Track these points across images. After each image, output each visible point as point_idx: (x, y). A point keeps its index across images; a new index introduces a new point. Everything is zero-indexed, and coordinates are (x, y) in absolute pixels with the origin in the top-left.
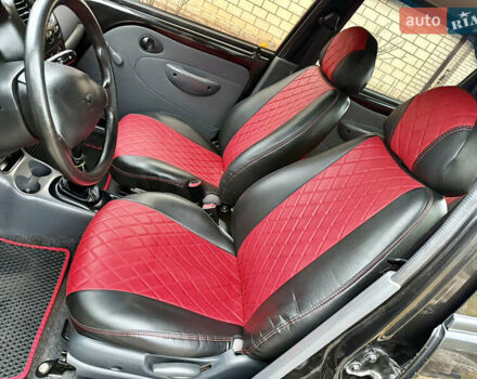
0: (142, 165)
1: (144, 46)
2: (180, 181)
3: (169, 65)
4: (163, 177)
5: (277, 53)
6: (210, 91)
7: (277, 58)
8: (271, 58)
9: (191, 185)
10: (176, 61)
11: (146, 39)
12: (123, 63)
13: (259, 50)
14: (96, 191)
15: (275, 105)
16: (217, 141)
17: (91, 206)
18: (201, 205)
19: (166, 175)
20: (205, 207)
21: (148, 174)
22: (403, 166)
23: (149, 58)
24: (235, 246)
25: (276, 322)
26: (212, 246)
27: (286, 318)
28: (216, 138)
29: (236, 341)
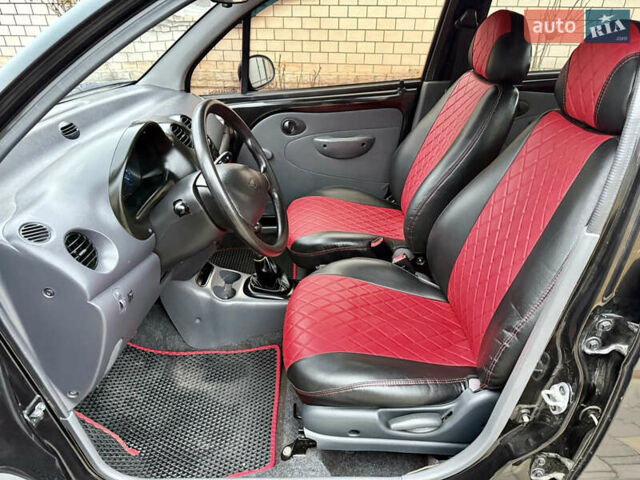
0: (319, 241)
1: (287, 131)
2: (361, 244)
3: (316, 139)
4: (343, 246)
5: (423, 79)
6: (366, 147)
7: (425, 83)
8: (419, 86)
9: (373, 245)
10: (322, 132)
11: (287, 124)
12: (273, 156)
13: (402, 84)
14: (285, 280)
15: (438, 131)
16: (391, 197)
17: (284, 295)
18: (391, 261)
19: (345, 243)
20: (395, 260)
21: (327, 247)
22: (587, 127)
23: (295, 140)
24: (443, 292)
25: (502, 338)
26: (416, 298)
27: (509, 329)
28: (389, 193)
29: (471, 381)
